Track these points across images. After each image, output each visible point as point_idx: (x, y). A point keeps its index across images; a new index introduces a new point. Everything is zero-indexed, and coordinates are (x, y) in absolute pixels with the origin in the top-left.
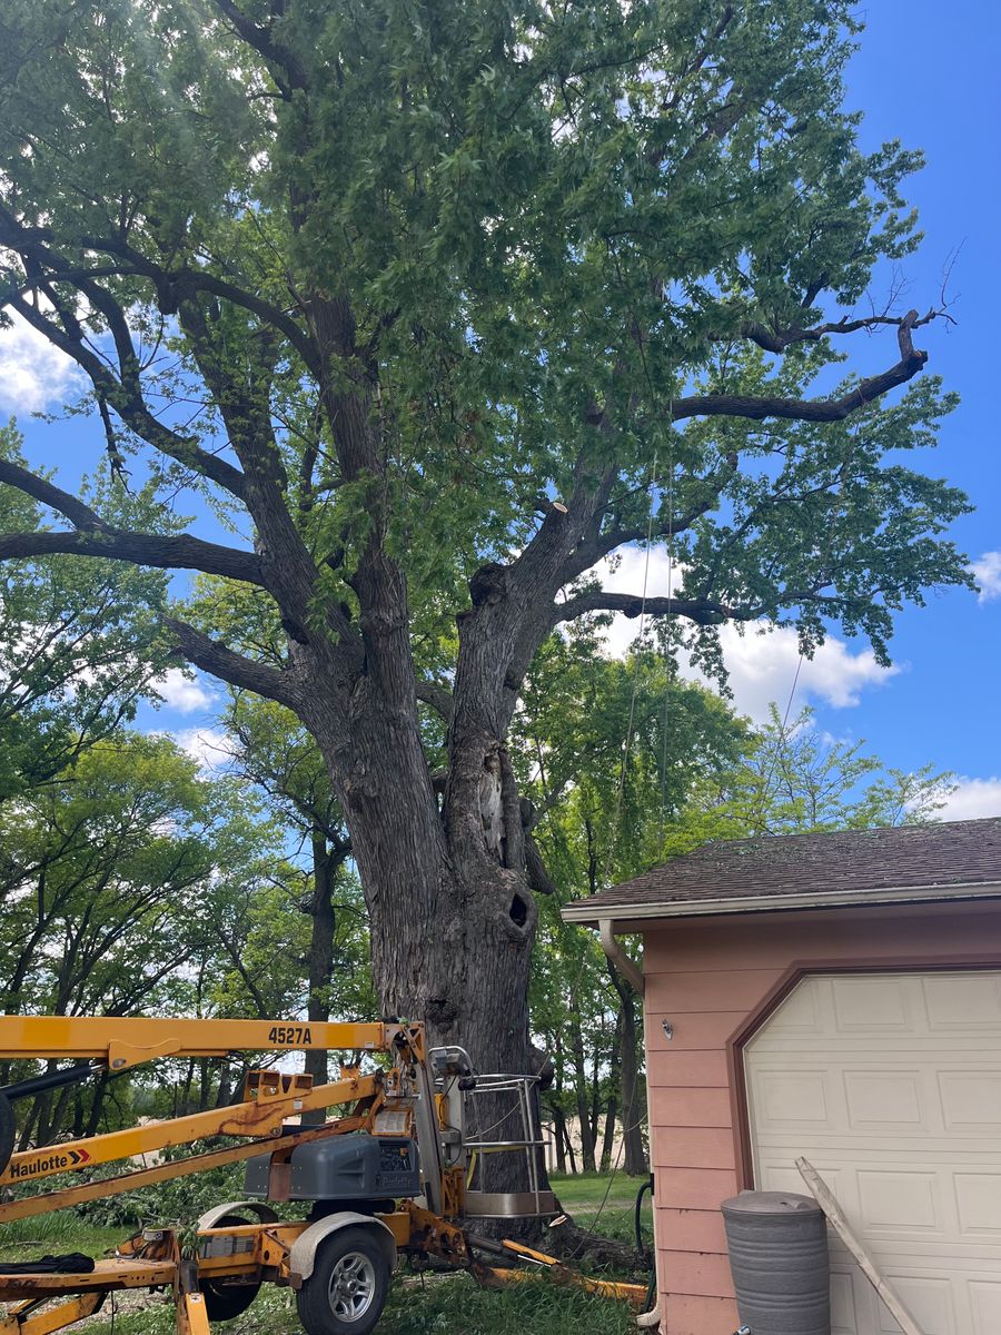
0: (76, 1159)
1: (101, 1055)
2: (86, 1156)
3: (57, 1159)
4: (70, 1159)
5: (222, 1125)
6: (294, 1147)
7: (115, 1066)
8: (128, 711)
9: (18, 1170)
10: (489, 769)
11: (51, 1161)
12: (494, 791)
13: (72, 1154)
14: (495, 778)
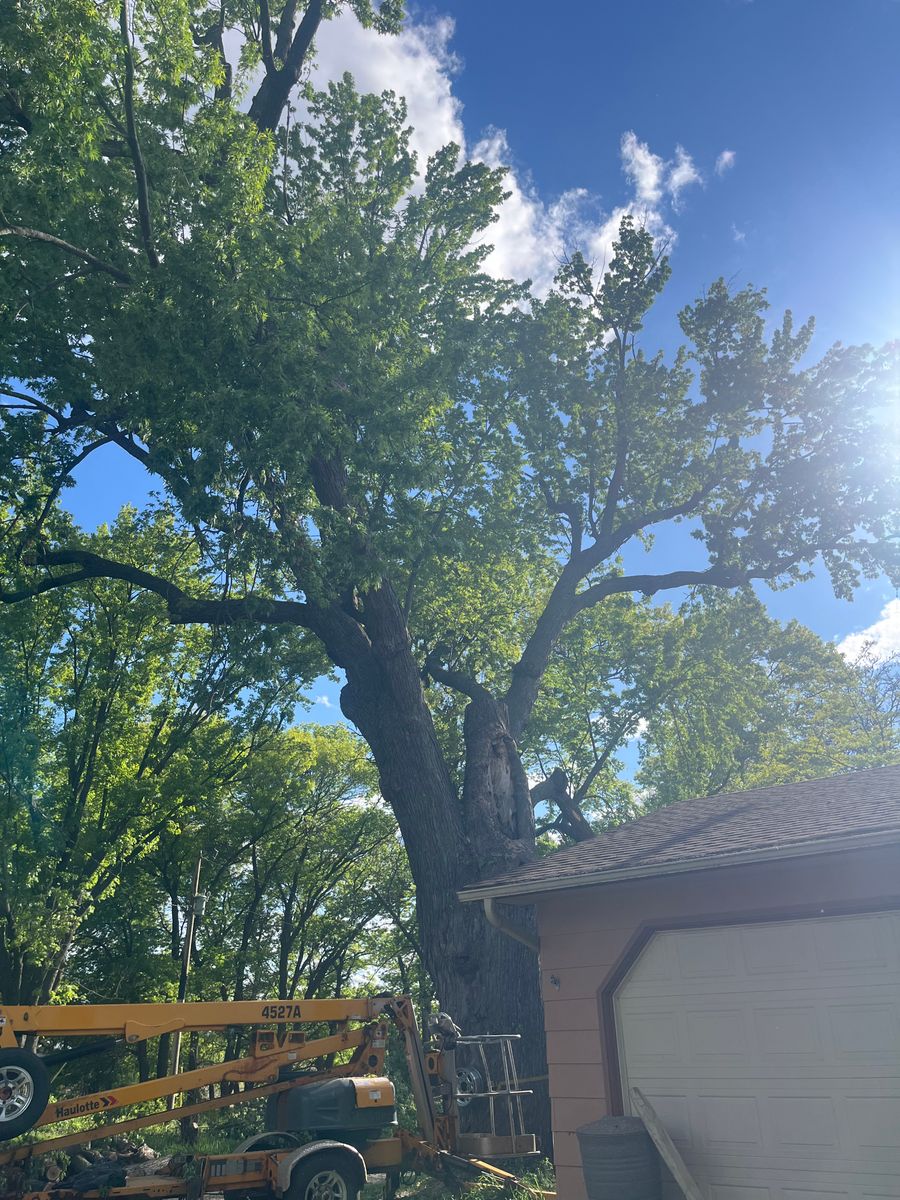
0: (106, 1103)
1: (121, 1032)
2: (114, 1101)
3: (92, 1103)
4: (102, 1103)
5: (225, 1075)
6: (291, 1089)
7: (130, 1039)
8: (288, 715)
9: (62, 1112)
10: (498, 755)
11: (87, 1105)
12: (504, 773)
13: (103, 1099)
14: (504, 761)
